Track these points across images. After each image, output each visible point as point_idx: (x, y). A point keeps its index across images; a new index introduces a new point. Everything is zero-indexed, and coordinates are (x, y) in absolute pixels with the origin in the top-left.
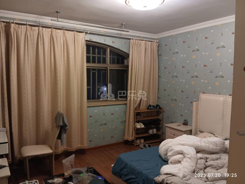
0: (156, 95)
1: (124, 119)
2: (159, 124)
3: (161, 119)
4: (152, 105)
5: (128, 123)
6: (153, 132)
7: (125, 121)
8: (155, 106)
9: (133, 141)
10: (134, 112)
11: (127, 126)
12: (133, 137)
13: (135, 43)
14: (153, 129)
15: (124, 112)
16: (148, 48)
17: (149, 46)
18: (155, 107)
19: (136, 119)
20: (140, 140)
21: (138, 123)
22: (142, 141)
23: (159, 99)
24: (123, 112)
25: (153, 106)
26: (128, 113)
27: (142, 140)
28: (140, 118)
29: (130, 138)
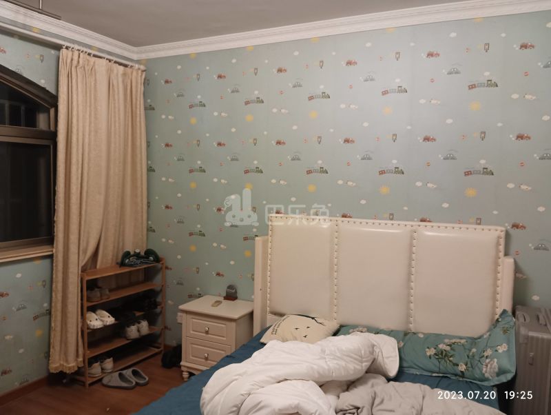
0: (142, 223)
1: (46, 305)
2: (156, 305)
3: (158, 289)
4: (132, 253)
5: (59, 318)
6: (139, 331)
7: (49, 313)
8: (142, 254)
9: (79, 372)
10: (82, 279)
11: (59, 329)
12: (81, 359)
13: (78, 62)
14: (139, 323)
15: (44, 281)
16: (115, 83)
17: (120, 80)
18: (142, 257)
19: (89, 300)
20: (102, 362)
21: (94, 312)
22: (109, 364)
23: (150, 233)
24: (40, 283)
25: (137, 255)
26: (58, 286)
27: (108, 360)
28: (101, 296)
29: (71, 364)
